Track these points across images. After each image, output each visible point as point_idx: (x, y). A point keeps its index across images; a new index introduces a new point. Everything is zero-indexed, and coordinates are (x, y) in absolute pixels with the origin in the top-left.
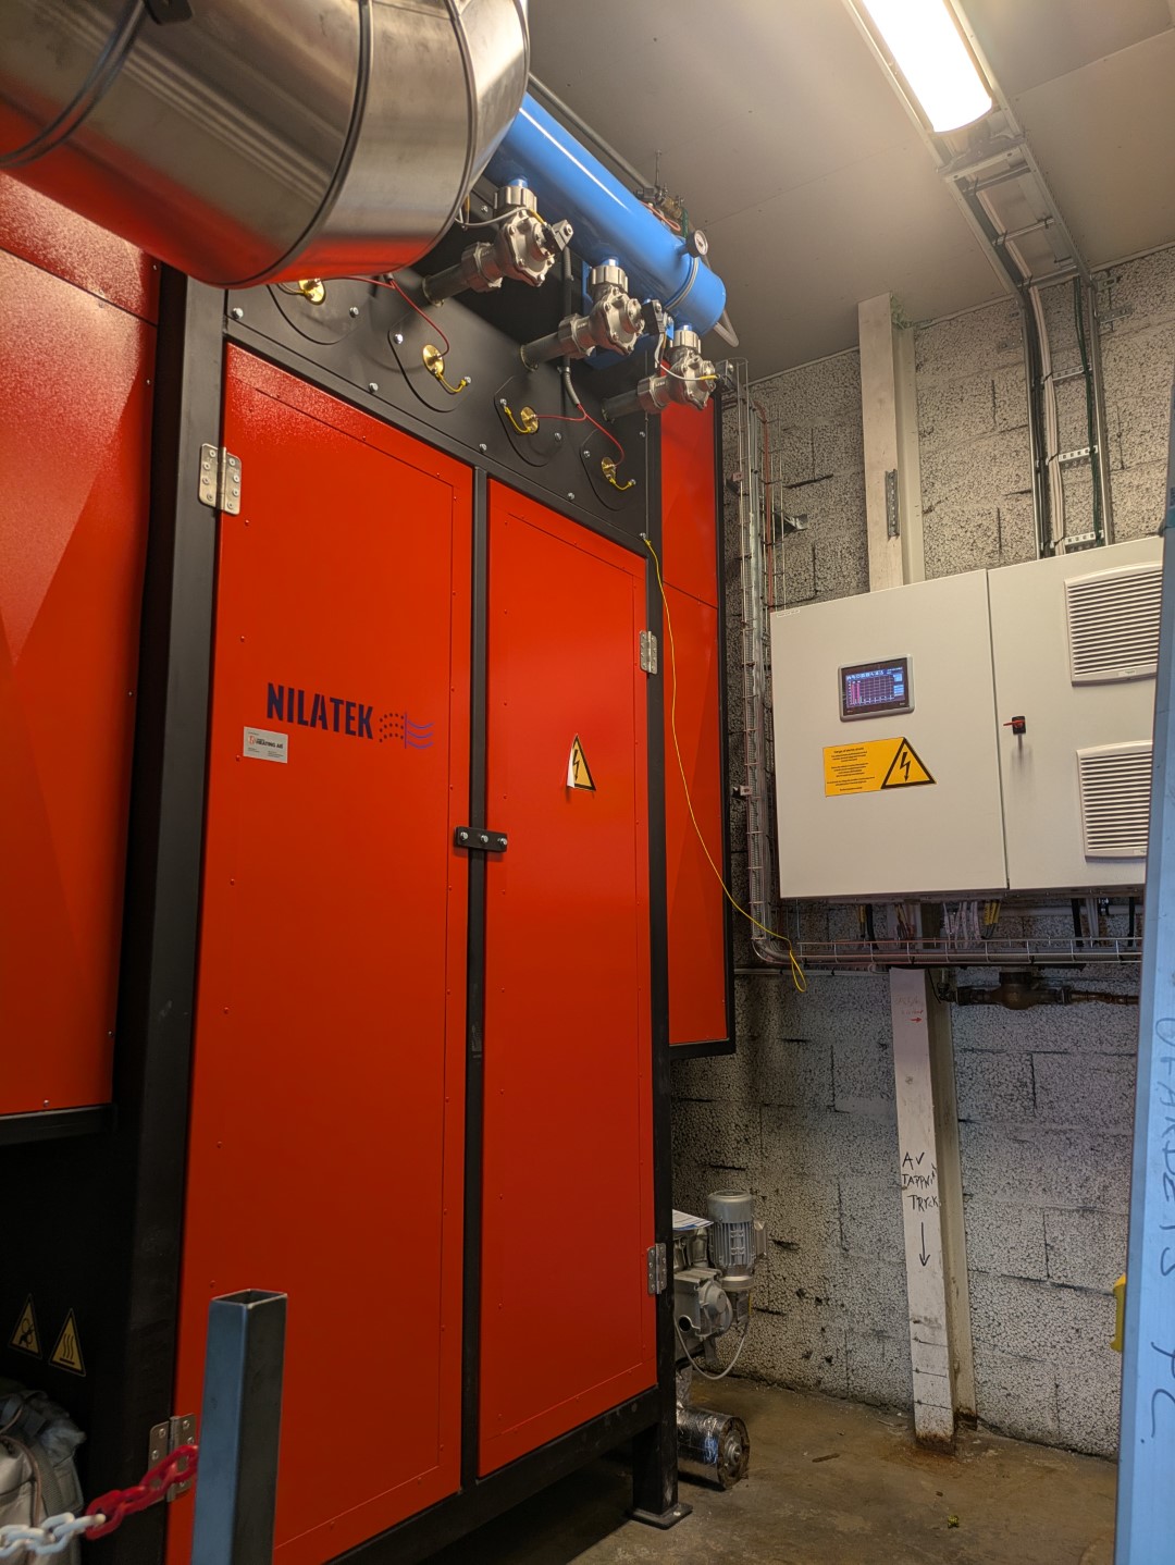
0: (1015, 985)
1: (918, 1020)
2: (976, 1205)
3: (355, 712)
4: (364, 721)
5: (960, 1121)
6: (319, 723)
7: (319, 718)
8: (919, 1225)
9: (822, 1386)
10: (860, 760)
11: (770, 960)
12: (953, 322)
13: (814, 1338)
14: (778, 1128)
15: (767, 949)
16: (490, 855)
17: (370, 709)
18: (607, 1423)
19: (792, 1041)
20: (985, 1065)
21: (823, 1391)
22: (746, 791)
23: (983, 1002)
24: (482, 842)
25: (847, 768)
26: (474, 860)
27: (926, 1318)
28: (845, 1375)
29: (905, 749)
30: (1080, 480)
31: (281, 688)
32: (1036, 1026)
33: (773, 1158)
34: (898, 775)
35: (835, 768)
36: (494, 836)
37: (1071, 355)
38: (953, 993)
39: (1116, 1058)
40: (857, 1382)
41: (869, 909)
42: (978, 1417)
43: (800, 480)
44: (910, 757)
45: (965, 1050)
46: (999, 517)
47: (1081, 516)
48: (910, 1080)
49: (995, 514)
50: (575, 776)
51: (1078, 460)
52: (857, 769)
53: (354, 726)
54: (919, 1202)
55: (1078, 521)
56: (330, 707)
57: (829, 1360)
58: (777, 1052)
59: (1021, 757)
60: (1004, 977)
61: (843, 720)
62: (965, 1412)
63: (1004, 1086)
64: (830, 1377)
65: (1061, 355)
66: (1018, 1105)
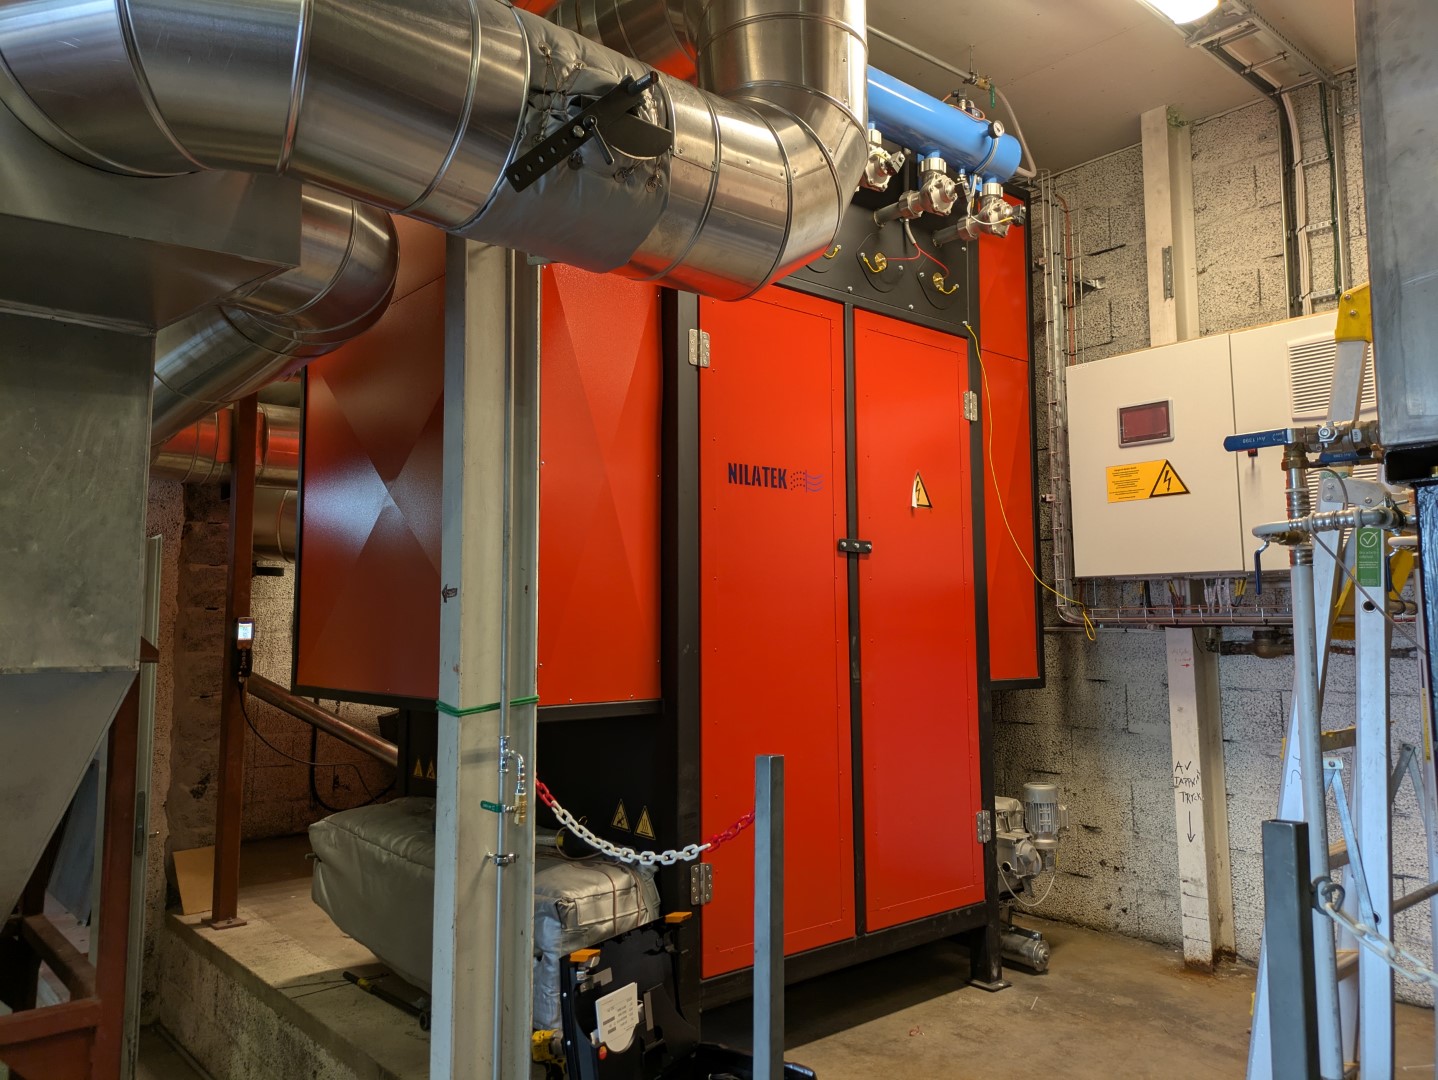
0: (1264, 640)
1: (1187, 665)
2: (1236, 803)
3: (776, 474)
4: (782, 479)
5: (1224, 741)
6: (756, 483)
7: (757, 480)
8: (1188, 814)
9: (1120, 929)
10: (1134, 476)
11: (1070, 621)
12: (1223, 120)
13: (1113, 895)
14: (1085, 744)
15: (1068, 613)
16: (861, 555)
17: (785, 471)
18: (950, 918)
19: (1095, 681)
20: (1245, 700)
21: (1120, 932)
22: (1051, 498)
23: (1241, 653)
24: (855, 547)
25: (1124, 483)
26: (851, 560)
27: (1192, 879)
28: (1136, 922)
29: (1168, 468)
30: (1325, 245)
31: (735, 465)
32: (1285, 671)
33: (1081, 766)
34: (1162, 488)
35: (1115, 483)
36: (862, 544)
37: (1319, 143)
38: (1217, 645)
39: (1347, 696)
40: (1146, 927)
41: (1147, 585)
42: (1237, 954)
43: (1100, 250)
44: (1171, 474)
45: (1229, 689)
46: (1259, 277)
47: (1325, 274)
48: (1180, 710)
49: (1255, 274)
50: (918, 498)
51: (1323, 230)
52: (1132, 483)
53: (776, 483)
54: (1187, 797)
55: (1322, 278)
56: (762, 472)
57: (1124, 911)
58: (1083, 689)
59: (1253, 474)
60: (1256, 635)
61: (1121, 447)
62: (1227, 949)
63: (1259, 716)
64: (1125, 923)
65: (1310, 144)
66: (1269, 729)
